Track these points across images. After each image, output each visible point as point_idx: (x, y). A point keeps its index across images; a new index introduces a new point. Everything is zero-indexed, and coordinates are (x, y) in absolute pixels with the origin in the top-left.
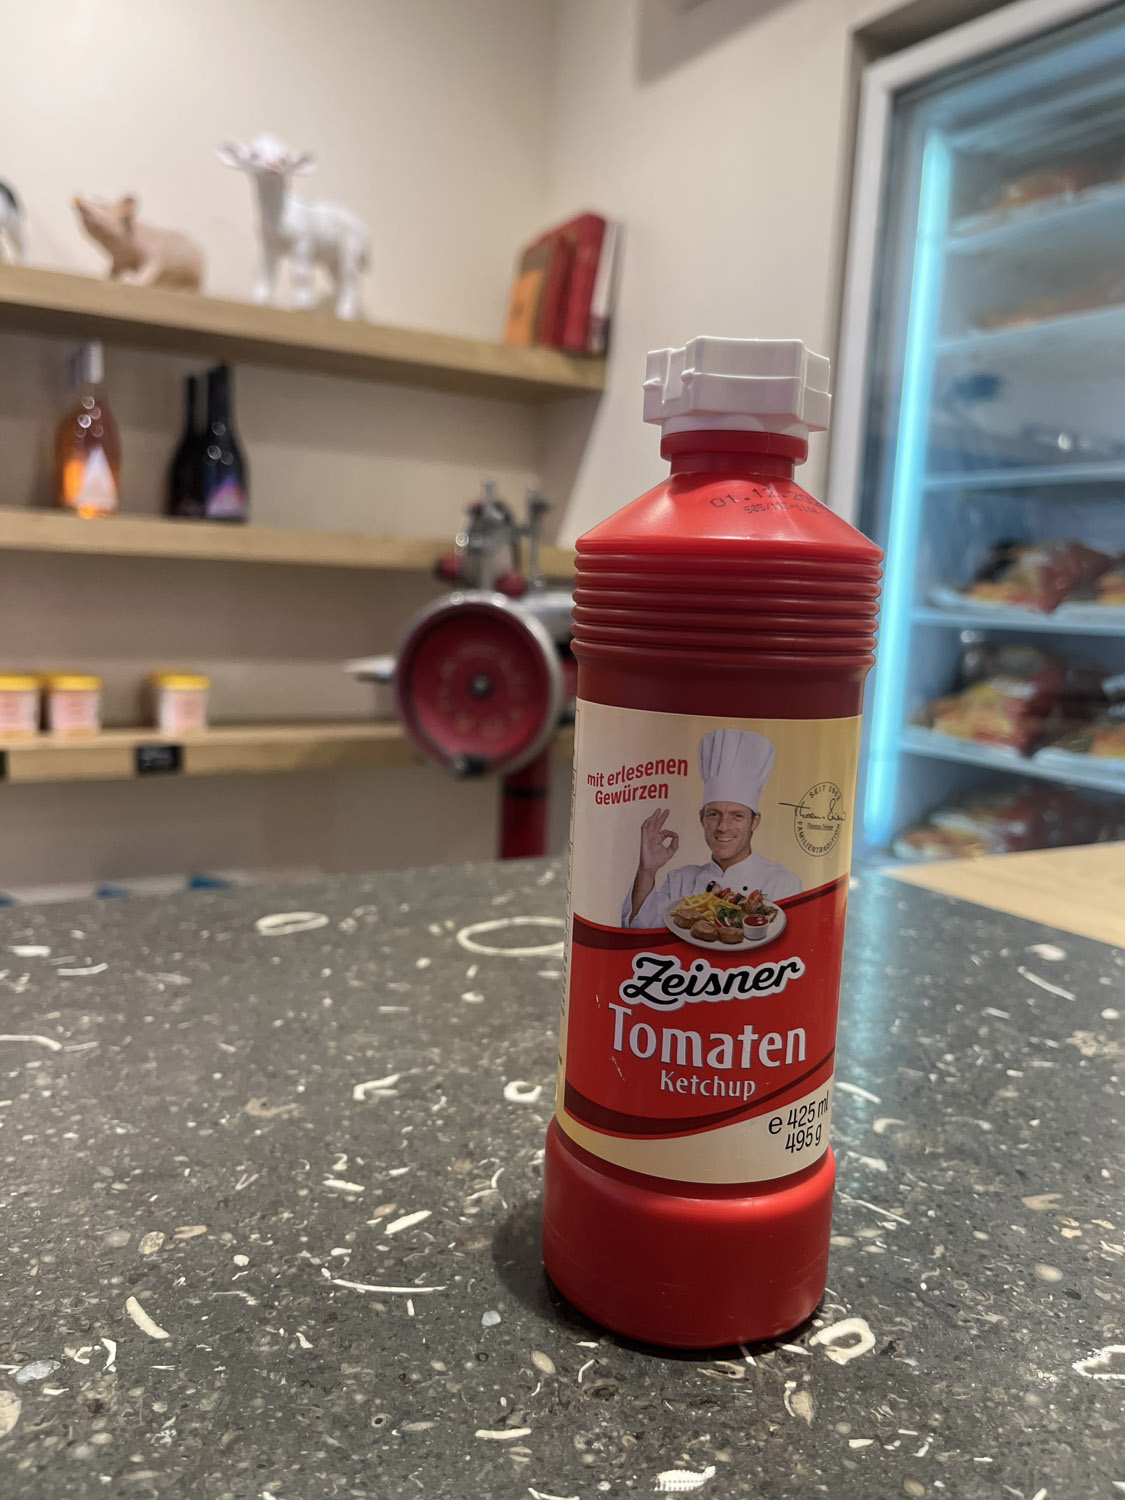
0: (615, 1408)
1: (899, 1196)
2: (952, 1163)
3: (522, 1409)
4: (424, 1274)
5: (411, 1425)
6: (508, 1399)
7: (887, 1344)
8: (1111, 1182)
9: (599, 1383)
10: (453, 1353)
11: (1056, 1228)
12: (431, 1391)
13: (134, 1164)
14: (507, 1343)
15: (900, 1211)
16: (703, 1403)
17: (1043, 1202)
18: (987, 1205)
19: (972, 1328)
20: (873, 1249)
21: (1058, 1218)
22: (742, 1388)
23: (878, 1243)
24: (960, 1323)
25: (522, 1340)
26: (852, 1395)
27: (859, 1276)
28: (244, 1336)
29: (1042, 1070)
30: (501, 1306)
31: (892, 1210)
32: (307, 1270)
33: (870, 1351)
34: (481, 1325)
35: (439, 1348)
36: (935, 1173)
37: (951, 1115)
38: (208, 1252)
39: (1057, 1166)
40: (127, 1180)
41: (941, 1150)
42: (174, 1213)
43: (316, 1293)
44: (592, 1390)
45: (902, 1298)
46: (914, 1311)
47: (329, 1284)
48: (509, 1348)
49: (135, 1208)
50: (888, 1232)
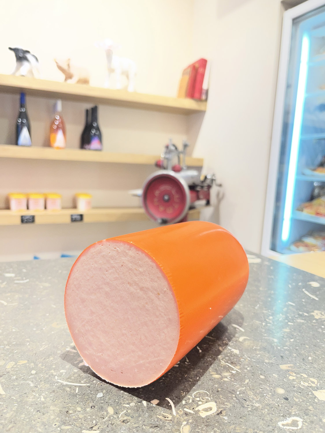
0: (127, 426)
1: (240, 362)
2: (260, 352)
3: (99, 425)
4: (85, 380)
5: (64, 427)
6: (96, 421)
7: (220, 411)
8: (311, 361)
9: (125, 418)
10: (85, 405)
11: (288, 376)
12: (74, 417)
13: (14, 341)
14: (102, 403)
15: (239, 367)
16: (155, 427)
17: (286, 367)
18: (268, 367)
19: (249, 408)
20: (226, 379)
21: (290, 372)
22: (169, 423)
23: (228, 378)
24: (246, 406)
25: (107, 402)
26: (203, 427)
27: (218, 388)
28: (26, 395)
29: (300, 322)
30: (104, 391)
31: (236, 367)
32: (51, 376)
33: (214, 413)
34: (96, 397)
35: (81, 403)
36: (254, 355)
37: (265, 336)
38: (25, 369)
39: (295, 355)
40: (10, 345)
41: (258, 348)
42: (20, 356)
43: (51, 383)
44: (122, 420)
45: (230, 396)
46: (232, 401)
47: (56, 381)
48: (102, 405)
49: (9, 354)
50: (232, 374)
